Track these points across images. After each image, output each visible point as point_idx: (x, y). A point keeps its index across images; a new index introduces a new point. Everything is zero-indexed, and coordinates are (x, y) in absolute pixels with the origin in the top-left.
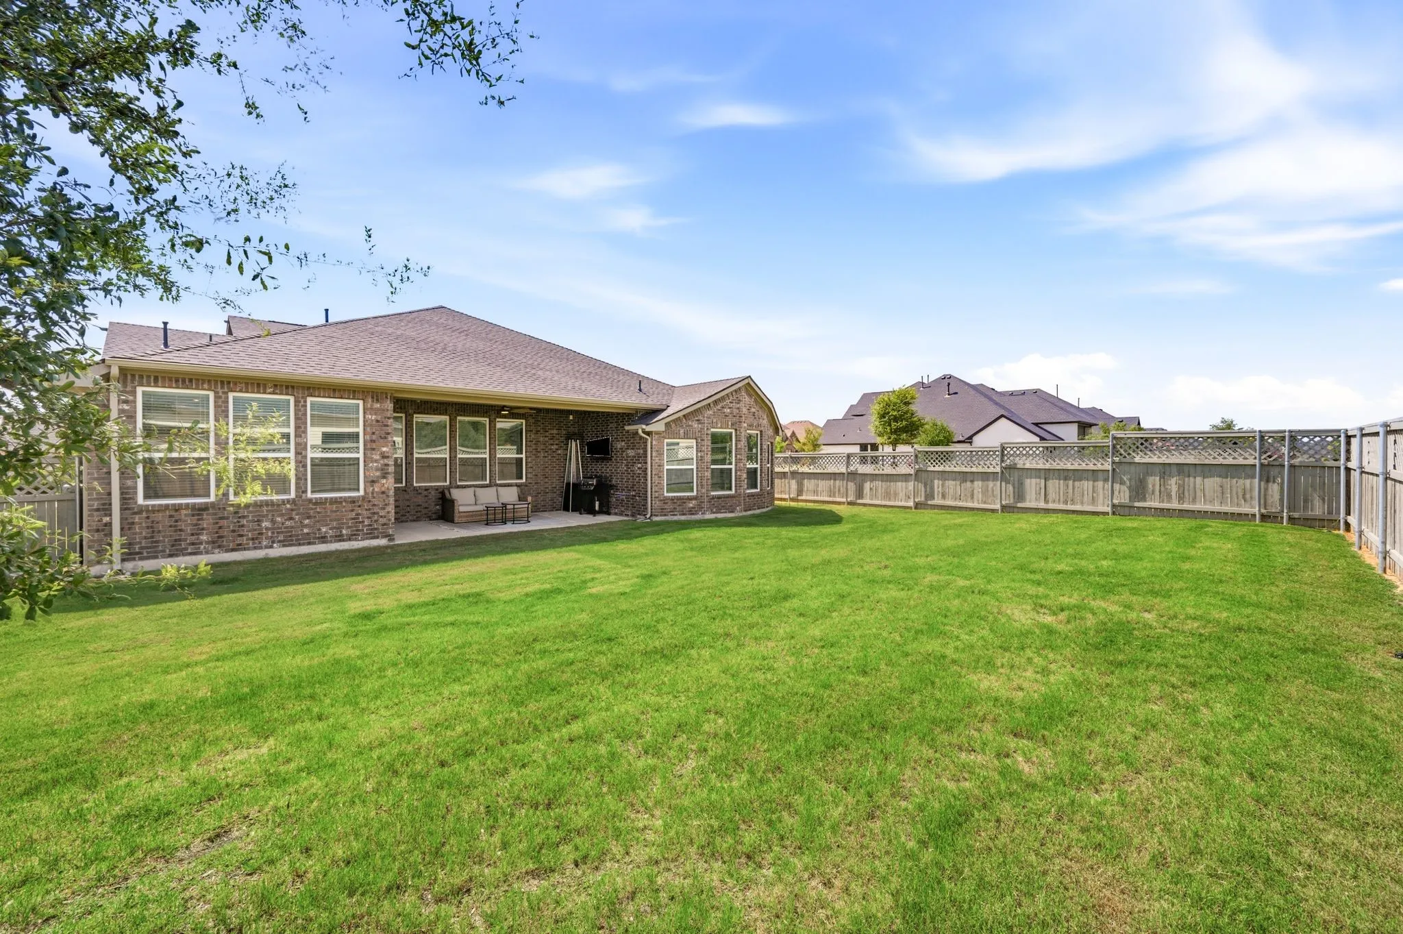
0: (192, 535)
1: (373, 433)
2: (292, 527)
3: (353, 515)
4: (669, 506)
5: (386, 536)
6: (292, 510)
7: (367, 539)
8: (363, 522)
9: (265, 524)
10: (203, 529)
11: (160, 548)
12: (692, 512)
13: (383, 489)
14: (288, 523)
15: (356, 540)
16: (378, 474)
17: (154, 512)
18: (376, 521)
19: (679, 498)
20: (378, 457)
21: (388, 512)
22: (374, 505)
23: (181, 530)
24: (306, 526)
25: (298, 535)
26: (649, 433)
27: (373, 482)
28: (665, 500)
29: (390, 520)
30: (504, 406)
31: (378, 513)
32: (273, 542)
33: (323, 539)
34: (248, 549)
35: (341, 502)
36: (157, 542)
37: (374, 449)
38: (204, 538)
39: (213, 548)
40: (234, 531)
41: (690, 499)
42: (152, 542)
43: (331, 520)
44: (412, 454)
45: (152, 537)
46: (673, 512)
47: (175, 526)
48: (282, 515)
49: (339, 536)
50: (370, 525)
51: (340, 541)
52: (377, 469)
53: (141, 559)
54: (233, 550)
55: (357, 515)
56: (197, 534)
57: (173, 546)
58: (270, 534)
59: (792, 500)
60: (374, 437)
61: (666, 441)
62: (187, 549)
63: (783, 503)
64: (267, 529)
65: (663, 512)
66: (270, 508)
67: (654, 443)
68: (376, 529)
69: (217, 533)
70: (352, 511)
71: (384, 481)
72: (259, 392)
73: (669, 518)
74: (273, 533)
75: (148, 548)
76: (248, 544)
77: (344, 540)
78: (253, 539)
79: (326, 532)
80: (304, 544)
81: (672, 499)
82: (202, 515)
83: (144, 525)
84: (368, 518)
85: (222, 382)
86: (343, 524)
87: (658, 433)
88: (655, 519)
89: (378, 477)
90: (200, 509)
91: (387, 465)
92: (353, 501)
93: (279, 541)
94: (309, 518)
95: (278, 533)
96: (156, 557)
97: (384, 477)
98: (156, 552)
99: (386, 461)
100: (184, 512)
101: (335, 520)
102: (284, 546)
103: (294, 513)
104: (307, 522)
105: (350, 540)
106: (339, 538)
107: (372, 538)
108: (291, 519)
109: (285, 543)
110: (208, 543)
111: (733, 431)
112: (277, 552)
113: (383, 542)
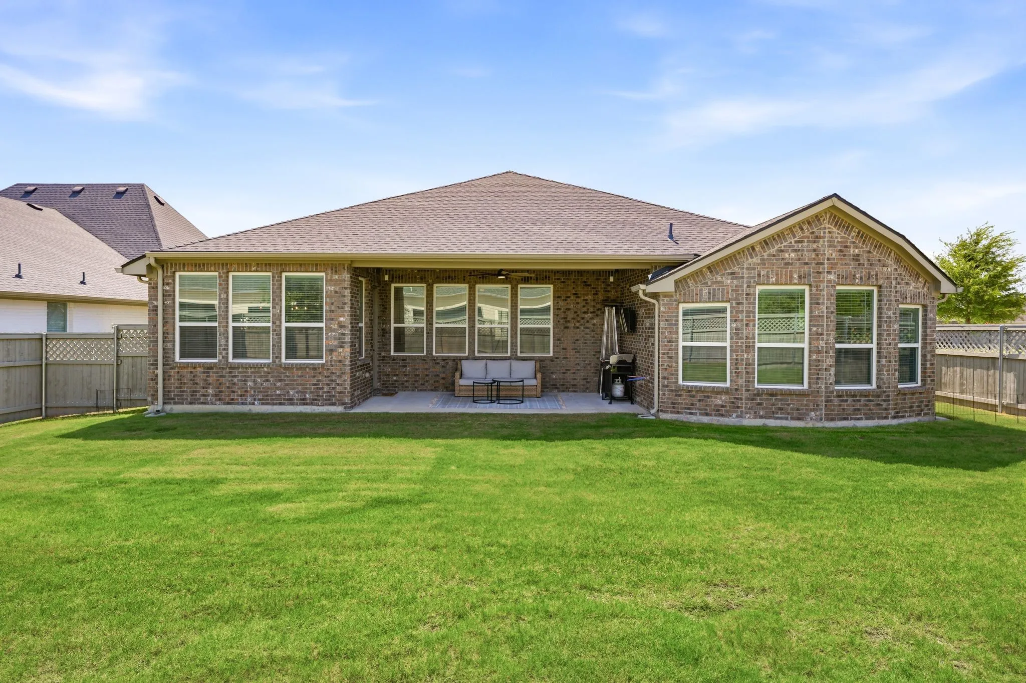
0: (204, 388)
1: (332, 304)
2: (268, 388)
3: (314, 381)
4: (685, 400)
5: (343, 404)
6: (269, 373)
7: (326, 404)
8: (323, 388)
9: (250, 384)
10: (210, 384)
11: (185, 397)
12: (719, 411)
13: (340, 358)
14: (265, 384)
15: (317, 405)
16: (336, 343)
17: (181, 368)
18: (334, 388)
19: (700, 390)
20: (336, 327)
21: (345, 381)
22: (332, 373)
23: (197, 384)
24: (278, 388)
25: (272, 396)
26: (655, 296)
27: (331, 350)
28: (678, 391)
29: (346, 389)
30: (502, 270)
31: (335, 381)
32: (255, 400)
33: (291, 402)
34: (238, 404)
35: (305, 369)
36: (183, 391)
37: (332, 319)
38: (210, 391)
39: (216, 400)
40: (228, 388)
41: (718, 392)
42: (181, 391)
43: (297, 385)
44: (431, 324)
45: (181, 388)
46: (690, 408)
47: (194, 380)
48: (261, 377)
49: (303, 400)
50: (329, 392)
51: (304, 404)
52: (335, 339)
53: (175, 403)
54: (228, 403)
55: (318, 381)
56: (206, 388)
57: (192, 395)
58: (252, 393)
59: (1008, 409)
60: (333, 308)
61: (682, 307)
62: (200, 399)
63: (965, 413)
64: (251, 388)
65: (674, 407)
66: (253, 370)
67: (662, 309)
68: (334, 396)
69: (218, 388)
70: (314, 377)
71: (341, 350)
72: (246, 271)
73: (683, 417)
74: (255, 392)
75: (178, 395)
76: (238, 399)
77: (307, 404)
78: (241, 396)
79: (293, 395)
80: (276, 404)
81: (689, 390)
82: (208, 372)
83: (176, 377)
84: (328, 385)
85: (223, 264)
86: (306, 388)
87: (667, 295)
88: (663, 416)
89: (336, 346)
90: (208, 368)
91: (344, 334)
92: (314, 368)
93: (259, 400)
94: (280, 381)
95: (258, 392)
96: (182, 404)
97: (341, 347)
98: (183, 399)
99: (343, 331)
100: (199, 369)
101: (301, 384)
102: (263, 404)
103: (270, 375)
104: (279, 384)
105: (312, 404)
106: (303, 401)
107: (330, 405)
108: (268, 380)
109: (264, 402)
110: (213, 395)
111: (807, 288)
112: (258, 408)
113: (339, 409)
